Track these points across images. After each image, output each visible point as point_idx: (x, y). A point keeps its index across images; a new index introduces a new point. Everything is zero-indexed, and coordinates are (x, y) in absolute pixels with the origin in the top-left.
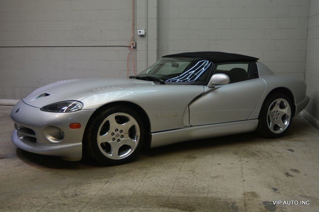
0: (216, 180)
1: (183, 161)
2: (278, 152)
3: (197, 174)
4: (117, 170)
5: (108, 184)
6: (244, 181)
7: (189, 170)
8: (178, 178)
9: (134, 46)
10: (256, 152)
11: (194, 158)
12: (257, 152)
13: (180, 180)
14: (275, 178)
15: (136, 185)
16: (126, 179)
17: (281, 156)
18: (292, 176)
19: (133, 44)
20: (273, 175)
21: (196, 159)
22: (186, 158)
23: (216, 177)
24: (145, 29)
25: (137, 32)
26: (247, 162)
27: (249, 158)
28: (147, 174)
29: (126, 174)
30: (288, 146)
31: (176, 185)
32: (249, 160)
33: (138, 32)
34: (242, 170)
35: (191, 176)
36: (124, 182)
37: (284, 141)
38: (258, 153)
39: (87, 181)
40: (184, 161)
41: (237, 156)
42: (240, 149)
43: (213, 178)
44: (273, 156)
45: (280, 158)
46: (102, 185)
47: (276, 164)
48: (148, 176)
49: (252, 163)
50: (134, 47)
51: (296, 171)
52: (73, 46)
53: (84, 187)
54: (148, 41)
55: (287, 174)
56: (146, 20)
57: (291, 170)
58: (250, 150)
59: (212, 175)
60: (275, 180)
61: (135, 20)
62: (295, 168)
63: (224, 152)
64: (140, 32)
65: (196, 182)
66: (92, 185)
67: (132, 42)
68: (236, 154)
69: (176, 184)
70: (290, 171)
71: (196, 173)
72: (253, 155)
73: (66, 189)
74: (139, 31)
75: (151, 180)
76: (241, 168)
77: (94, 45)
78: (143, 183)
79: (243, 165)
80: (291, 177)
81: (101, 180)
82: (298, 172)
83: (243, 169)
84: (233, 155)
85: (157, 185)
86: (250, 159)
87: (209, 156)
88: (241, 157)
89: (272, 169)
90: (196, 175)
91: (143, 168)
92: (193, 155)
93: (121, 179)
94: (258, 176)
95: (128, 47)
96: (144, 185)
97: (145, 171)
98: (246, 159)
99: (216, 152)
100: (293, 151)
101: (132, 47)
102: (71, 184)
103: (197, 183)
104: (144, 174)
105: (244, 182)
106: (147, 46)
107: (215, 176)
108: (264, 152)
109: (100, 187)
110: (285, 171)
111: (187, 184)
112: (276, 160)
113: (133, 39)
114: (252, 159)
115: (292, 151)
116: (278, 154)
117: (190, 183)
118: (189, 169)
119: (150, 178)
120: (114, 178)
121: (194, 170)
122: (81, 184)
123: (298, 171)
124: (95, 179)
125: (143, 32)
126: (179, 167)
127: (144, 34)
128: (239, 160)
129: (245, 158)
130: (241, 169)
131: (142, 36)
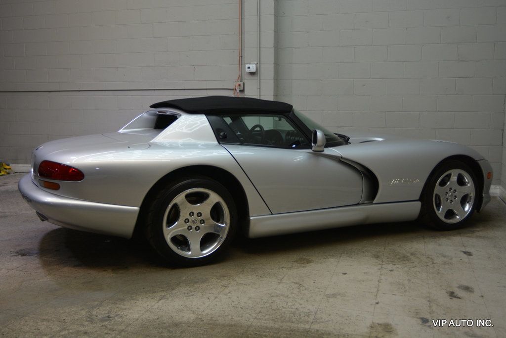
0: (331, 300)
1: (290, 266)
2: (445, 257)
3: (306, 289)
4: (184, 278)
5: (163, 301)
6: (377, 303)
7: (295, 283)
8: (273, 294)
9: (242, 89)
10: (409, 255)
11: (309, 262)
12: (412, 254)
13: (274, 299)
14: (428, 301)
15: (204, 304)
16: (193, 293)
17: (448, 263)
18: (460, 298)
19: (239, 85)
20: (428, 295)
21: (312, 264)
22: (296, 261)
23: (334, 296)
24: (256, 63)
25: (245, 67)
26: (391, 271)
27: (395, 265)
28: (225, 287)
29: (196, 286)
30: (464, 246)
31: (267, 307)
32: (394, 267)
33: (247, 68)
34: (379, 285)
35: (294, 292)
36: (187, 299)
37: (460, 238)
38: (412, 257)
39: (132, 296)
40: (290, 268)
41: (377, 261)
42: (385, 249)
43: (328, 296)
44: (435, 261)
45: (447, 266)
46: (153, 304)
47: (436, 275)
48: (227, 291)
49: (399, 272)
50: (240, 91)
51: (467, 289)
52: (154, 90)
53: (124, 305)
54: (262, 81)
55: (452, 295)
56: (258, 50)
57: (460, 287)
58: (401, 252)
59: (328, 292)
60: (428, 303)
61: (243, 50)
62: (466, 284)
63: (357, 254)
64: (249, 68)
65: (299, 303)
66: (137, 302)
67: (239, 83)
68: (376, 258)
69: (267, 305)
70: (457, 289)
71: (304, 288)
72: (404, 259)
73: (98, 307)
74: (247, 66)
75: (229, 298)
76: (378, 281)
77: (184, 88)
78: (216, 301)
79: (382, 277)
80: (456, 299)
81: (155, 295)
82: (471, 291)
83: (380, 282)
84: (372, 258)
85: (237, 306)
86: (397, 266)
87: (332, 260)
88: (383, 261)
89: (428, 284)
90: (303, 290)
91: (225, 277)
92: (308, 258)
93: (185, 293)
94: (402, 296)
95: (233, 89)
96: (216, 305)
97: (225, 282)
98: (390, 267)
99: (345, 253)
100: (471, 255)
101: (238, 90)
102: (108, 299)
103: (300, 305)
104: (223, 286)
105: (377, 305)
106: (260, 88)
107: (333, 294)
108: (423, 255)
109: (149, 307)
110: (449, 290)
111: (284, 306)
112: (439, 270)
113: (241, 78)
114: (400, 267)
115: (469, 254)
116: (445, 259)
117: (290, 304)
118: (294, 281)
119: (229, 294)
120: (174, 292)
121: (301, 283)
122: (122, 300)
123: (470, 289)
124: (146, 293)
125: (253, 68)
126: (281, 277)
127: (254, 70)
128: (379, 267)
129: (389, 264)
130: (378, 283)
131: (252, 74)
